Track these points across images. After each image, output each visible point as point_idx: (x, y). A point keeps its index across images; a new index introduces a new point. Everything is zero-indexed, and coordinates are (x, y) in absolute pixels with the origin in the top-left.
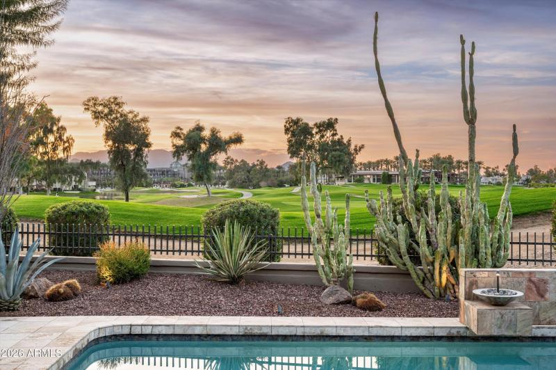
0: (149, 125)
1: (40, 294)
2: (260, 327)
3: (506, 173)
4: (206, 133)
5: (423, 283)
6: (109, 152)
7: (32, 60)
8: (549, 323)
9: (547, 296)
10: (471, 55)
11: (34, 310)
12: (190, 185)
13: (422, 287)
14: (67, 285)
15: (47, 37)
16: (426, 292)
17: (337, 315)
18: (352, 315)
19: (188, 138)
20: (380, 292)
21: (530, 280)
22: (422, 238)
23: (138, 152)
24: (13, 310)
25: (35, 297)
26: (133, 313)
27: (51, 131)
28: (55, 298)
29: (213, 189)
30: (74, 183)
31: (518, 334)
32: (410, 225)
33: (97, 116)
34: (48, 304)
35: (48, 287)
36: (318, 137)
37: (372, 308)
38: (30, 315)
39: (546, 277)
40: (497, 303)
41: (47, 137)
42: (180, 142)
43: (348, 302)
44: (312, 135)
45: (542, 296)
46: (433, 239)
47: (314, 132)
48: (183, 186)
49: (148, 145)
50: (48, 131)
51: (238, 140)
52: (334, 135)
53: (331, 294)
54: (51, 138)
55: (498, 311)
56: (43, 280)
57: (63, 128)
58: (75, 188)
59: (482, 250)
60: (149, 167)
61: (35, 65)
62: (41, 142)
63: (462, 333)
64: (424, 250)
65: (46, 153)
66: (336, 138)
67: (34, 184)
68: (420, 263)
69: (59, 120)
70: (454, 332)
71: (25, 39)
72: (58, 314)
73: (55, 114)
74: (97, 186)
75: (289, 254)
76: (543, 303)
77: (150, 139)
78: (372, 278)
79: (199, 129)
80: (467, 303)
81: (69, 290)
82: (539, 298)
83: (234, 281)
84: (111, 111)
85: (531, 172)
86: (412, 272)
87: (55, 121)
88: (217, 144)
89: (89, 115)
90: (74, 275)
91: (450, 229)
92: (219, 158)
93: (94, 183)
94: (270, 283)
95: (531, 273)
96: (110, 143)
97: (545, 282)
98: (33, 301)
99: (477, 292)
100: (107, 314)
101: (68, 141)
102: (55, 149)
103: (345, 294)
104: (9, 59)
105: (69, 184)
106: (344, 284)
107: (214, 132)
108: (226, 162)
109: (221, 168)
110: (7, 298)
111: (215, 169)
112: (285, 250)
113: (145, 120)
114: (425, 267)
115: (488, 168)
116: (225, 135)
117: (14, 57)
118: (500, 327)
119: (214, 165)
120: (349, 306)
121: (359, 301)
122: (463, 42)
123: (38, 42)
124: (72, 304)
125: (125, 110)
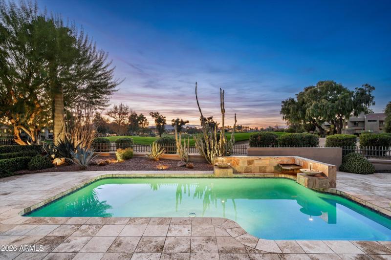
4: (180, 120)
8: (240, 173)
9: (239, 164)
19: (175, 122)
20: (195, 163)
21: (234, 160)
23: (163, 126)
24: (84, 169)
31: (229, 177)
33: (153, 116)
40: (222, 167)
42: (173, 123)
43: (185, 166)
47: (207, 120)
49: (166, 124)
50: (143, 121)
51: (188, 122)
53: (180, 163)
54: (144, 122)
55: (222, 170)
57: (147, 120)
60: (166, 129)
62: (141, 123)
65: (142, 126)
66: (213, 121)
73: (144, 116)
77: (166, 122)
79: (178, 119)
80: (214, 167)
82: (237, 165)
84: (156, 115)
85: (261, 129)
87: (144, 118)
88: (183, 123)
89: (151, 116)
92: (184, 126)
95: (234, 157)
96: (156, 123)
97: (239, 160)
99: (217, 164)
101: (148, 123)
102: (145, 125)
105: (148, 133)
107: (182, 120)
108: (186, 127)
110: (82, 166)
111: (183, 129)
113: (165, 117)
116: (184, 121)
121: (187, 166)
122: (221, 90)
125: (160, 115)
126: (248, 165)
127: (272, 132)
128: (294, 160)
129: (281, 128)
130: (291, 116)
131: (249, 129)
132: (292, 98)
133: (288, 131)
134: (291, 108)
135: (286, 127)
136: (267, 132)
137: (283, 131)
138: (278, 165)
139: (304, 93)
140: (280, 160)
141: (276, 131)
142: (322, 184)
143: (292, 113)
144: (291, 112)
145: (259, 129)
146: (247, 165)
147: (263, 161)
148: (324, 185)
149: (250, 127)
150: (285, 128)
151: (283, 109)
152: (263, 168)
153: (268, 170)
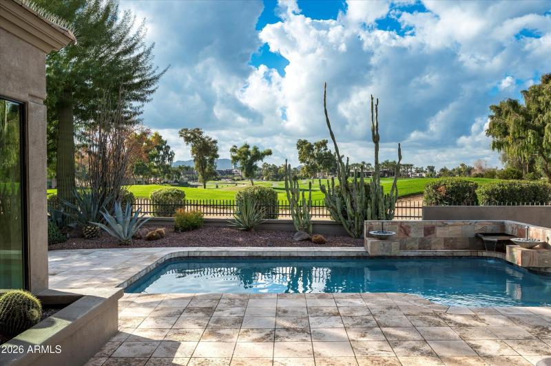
0: (217, 145)
1: (143, 236)
2: (257, 252)
3: (428, 171)
4: (251, 149)
5: (350, 229)
6: (194, 161)
7: (141, 110)
8: (411, 249)
9: (410, 234)
10: (376, 105)
11: (139, 245)
12: (243, 179)
13: (349, 232)
14: (158, 232)
15: (148, 97)
16: (352, 234)
17: (300, 246)
18: (309, 246)
19: (240, 152)
20: (327, 235)
21: (401, 226)
22: (348, 205)
23: (211, 161)
24: (128, 245)
25: (141, 238)
26: (191, 246)
27: (161, 149)
28: (151, 239)
29: (255, 182)
30: (175, 179)
31: (393, 254)
32: (343, 199)
33: (188, 139)
34: (147, 242)
35: (147, 233)
36: (316, 150)
37: (320, 243)
38: (136, 247)
39: (410, 224)
40: (381, 238)
41: (159, 153)
42: (235, 155)
44: (313, 150)
45: (407, 235)
46: (354, 205)
47: (314, 148)
48: (238, 180)
49: (217, 156)
51: (269, 153)
52: (325, 149)
53: (299, 235)
54: (161, 153)
55: (381, 242)
56: (145, 230)
57: (169, 147)
58: (176, 182)
59: (380, 211)
60: (217, 169)
61: (142, 113)
62: (155, 155)
63: (364, 254)
64: (349, 211)
65: (158, 161)
66: (327, 151)
67: (152, 179)
68: (347, 219)
69: (166, 142)
70: (360, 254)
71: (137, 98)
72: (151, 247)
73: (164, 139)
74: (189, 180)
75: (282, 214)
76: (408, 238)
77: (218, 153)
78: (324, 227)
79: (247, 146)
80: (367, 239)
81: (158, 234)
82: (405, 236)
83: (248, 229)
85: (442, 170)
86: (344, 223)
87: (163, 143)
88: (258, 156)
89: (182, 139)
90: (163, 226)
91: (364, 200)
93: (187, 179)
94: (268, 231)
95: (401, 222)
96: (195, 155)
97: (409, 227)
98: (139, 241)
99: (372, 233)
100: (177, 246)
101: (171, 155)
102: (164, 159)
103: (306, 236)
104: (129, 109)
105: (172, 179)
106: (307, 231)
107: (256, 149)
108: (264, 166)
109: (260, 169)
110: (124, 238)
111: (256, 170)
112: (280, 212)
113: (215, 142)
114: (349, 220)
115: (417, 168)
116: (261, 150)
117: (131, 108)
118: (383, 251)
119: (256, 167)
120: (308, 241)
121: (313, 238)
122: (372, 99)
123: (143, 100)
124: (160, 241)
125: (204, 135)
126: (425, 235)
127: (467, 179)
128: (503, 225)
129: (488, 167)
130: (510, 142)
131: (413, 170)
132: (514, 99)
133: (505, 175)
134: (511, 121)
135: (500, 166)
136: (457, 178)
137: (492, 174)
138: (477, 236)
139: (540, 88)
140: (479, 227)
141: (477, 176)
142: (544, 260)
143: (514, 133)
144: (511, 130)
145: (437, 170)
146: (423, 236)
147: (451, 229)
148: (546, 262)
149: (415, 166)
150: (499, 169)
151: (493, 125)
152: (451, 241)
153: (459, 244)
